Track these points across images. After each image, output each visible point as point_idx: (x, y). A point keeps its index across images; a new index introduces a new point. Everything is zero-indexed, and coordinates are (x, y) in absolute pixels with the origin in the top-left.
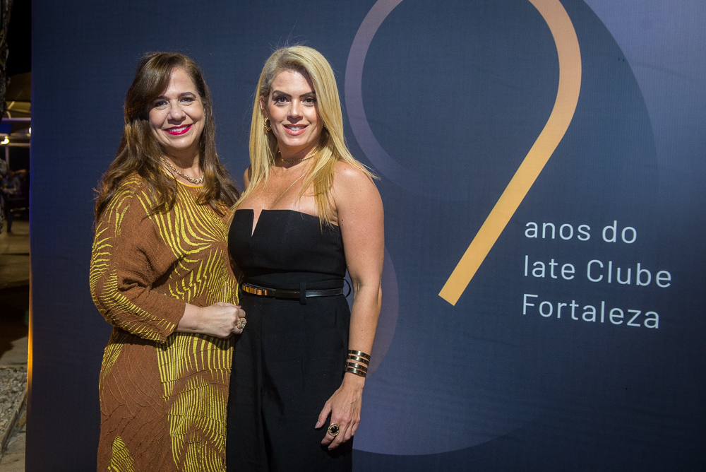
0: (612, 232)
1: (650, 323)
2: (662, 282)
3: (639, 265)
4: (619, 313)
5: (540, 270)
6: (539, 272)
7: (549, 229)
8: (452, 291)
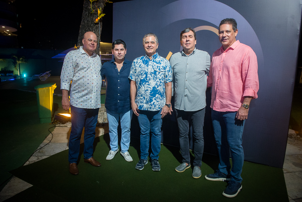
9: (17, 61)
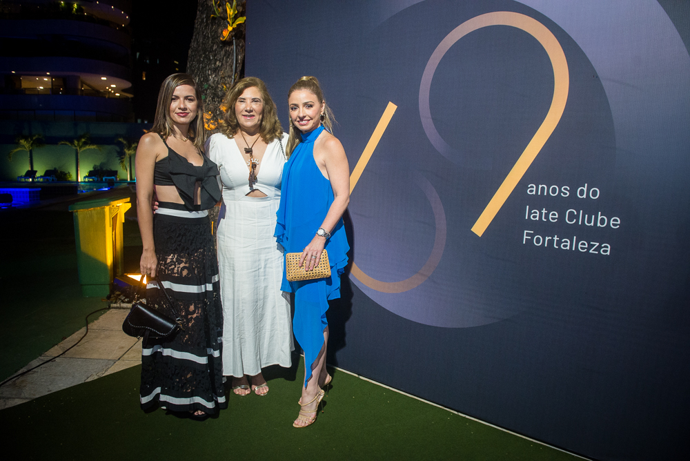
0: (584, 191)
1: (604, 251)
2: (613, 225)
3: (600, 213)
4: (584, 244)
5: (535, 215)
6: (535, 217)
7: (543, 188)
8: (480, 227)
9: (126, 151)
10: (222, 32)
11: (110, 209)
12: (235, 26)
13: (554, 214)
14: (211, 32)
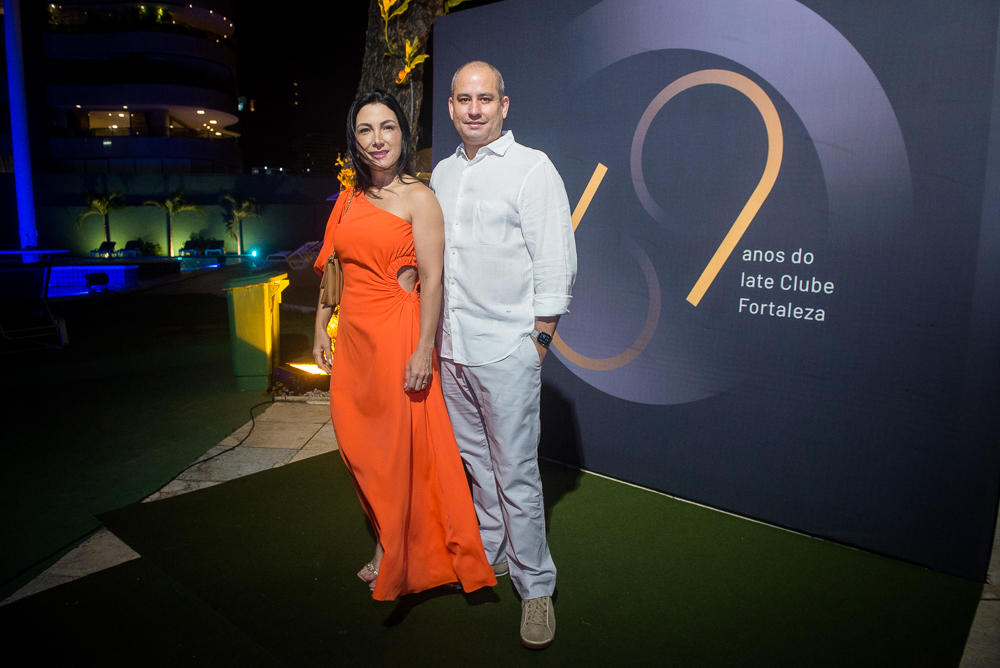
0: (799, 257)
1: (819, 317)
2: (827, 290)
3: (814, 278)
4: (800, 311)
5: (751, 282)
6: (750, 284)
7: (758, 254)
8: (695, 297)
9: (236, 214)
10: (397, 74)
11: (269, 287)
12: (413, 66)
13: (769, 281)
14: (384, 74)
